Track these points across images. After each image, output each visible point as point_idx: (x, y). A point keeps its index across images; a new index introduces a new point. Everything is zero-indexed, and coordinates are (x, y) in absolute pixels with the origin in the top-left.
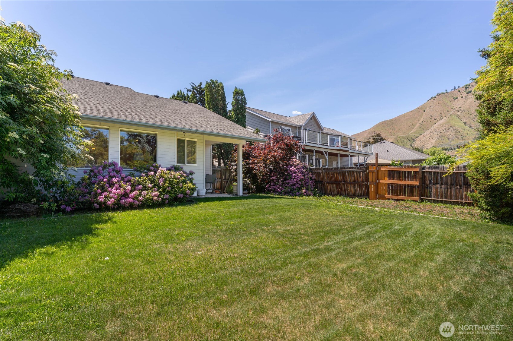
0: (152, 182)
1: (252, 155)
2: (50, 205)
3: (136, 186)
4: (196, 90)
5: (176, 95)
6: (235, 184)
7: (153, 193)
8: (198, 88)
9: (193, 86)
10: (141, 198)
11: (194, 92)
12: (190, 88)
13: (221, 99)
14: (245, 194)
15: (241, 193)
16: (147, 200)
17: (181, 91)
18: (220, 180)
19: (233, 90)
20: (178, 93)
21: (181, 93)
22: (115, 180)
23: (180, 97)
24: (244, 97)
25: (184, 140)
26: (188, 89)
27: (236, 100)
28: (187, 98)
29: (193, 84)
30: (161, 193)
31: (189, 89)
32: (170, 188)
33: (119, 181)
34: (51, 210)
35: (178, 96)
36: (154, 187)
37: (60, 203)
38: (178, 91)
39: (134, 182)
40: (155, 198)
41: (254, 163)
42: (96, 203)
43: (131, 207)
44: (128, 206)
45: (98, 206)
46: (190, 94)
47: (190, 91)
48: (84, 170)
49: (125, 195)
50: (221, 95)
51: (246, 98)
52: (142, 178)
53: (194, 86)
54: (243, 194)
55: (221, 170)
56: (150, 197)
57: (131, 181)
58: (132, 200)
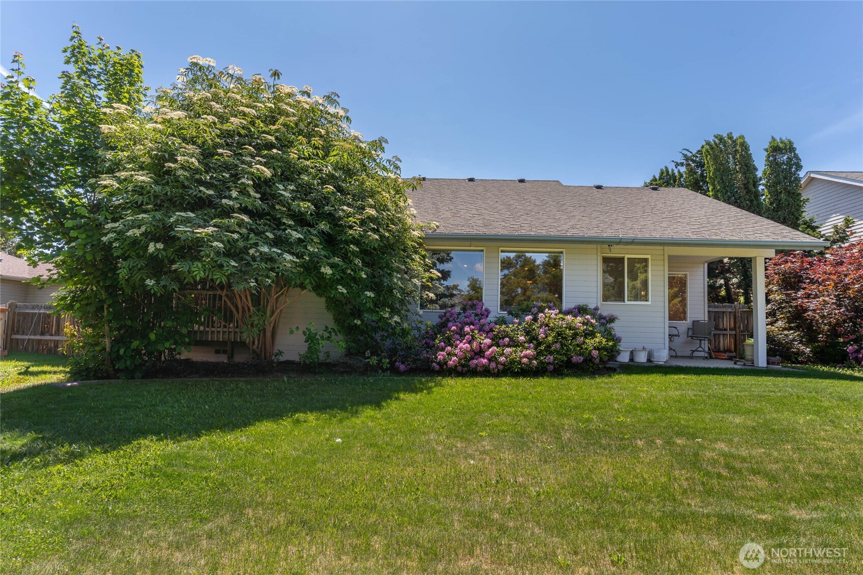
0: (527, 333)
1: (807, 278)
2: (380, 361)
3: (500, 339)
4: (692, 160)
5: (657, 177)
6: (750, 341)
7: (524, 352)
8: (697, 157)
9: (685, 156)
10: (502, 359)
11: (689, 165)
12: (680, 159)
13: (740, 168)
14: (773, 363)
15: (762, 361)
16: (513, 362)
17: (666, 168)
18: (733, 332)
19: (767, 146)
20: (662, 173)
21: (668, 172)
22: (467, 329)
23: (667, 180)
24: (795, 154)
25: (622, 259)
26: (677, 163)
27: (773, 165)
28: (680, 179)
29: (688, 150)
30: (540, 353)
31: (679, 161)
32: (558, 345)
33: (472, 331)
34: (381, 368)
35: (660, 178)
36: (530, 341)
37: (394, 359)
38: (662, 170)
39: (499, 332)
40: (525, 360)
41: (808, 296)
42: (435, 362)
43: (486, 372)
44: (481, 370)
45: (437, 367)
46: (683, 169)
47: (682, 164)
48: (439, 314)
49: (480, 353)
50: (739, 161)
51: (800, 156)
52: (510, 326)
53: (689, 154)
54: (768, 363)
55: (735, 312)
56: (516, 358)
57: (494, 331)
58: (486, 360)
